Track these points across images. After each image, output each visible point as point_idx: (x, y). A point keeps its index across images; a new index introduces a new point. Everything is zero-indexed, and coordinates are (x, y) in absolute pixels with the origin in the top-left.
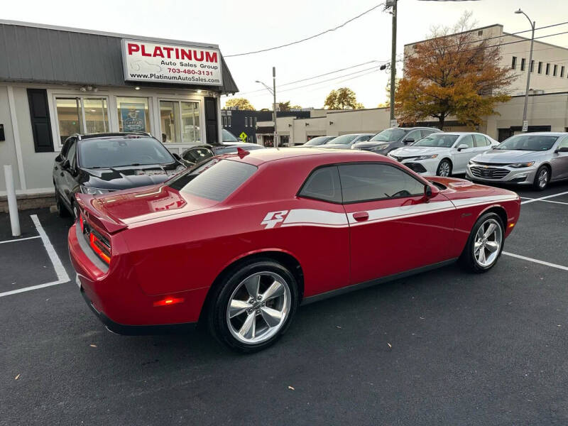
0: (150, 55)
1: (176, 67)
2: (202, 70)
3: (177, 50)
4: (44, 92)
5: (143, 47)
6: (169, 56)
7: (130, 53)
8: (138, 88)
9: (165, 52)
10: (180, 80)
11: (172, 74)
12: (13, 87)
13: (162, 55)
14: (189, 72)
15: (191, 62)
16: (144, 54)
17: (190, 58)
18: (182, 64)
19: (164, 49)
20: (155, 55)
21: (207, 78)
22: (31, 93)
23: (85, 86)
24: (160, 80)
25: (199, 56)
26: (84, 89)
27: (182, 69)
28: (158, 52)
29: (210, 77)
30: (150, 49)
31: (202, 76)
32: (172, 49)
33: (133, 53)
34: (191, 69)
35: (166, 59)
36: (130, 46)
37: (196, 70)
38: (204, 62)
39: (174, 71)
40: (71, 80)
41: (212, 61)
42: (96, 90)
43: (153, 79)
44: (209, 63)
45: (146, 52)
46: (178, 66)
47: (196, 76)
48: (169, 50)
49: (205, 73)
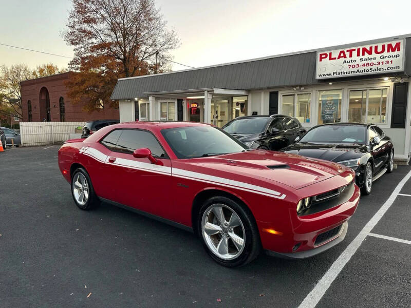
0: (335, 59)
1: (355, 64)
2: (381, 61)
3: (359, 50)
4: (277, 93)
5: (330, 54)
6: (351, 56)
7: (321, 60)
8: (331, 84)
9: (348, 54)
10: (358, 73)
11: (352, 69)
12: (264, 92)
13: (345, 57)
14: (368, 65)
15: (370, 56)
16: (330, 59)
17: (370, 53)
18: (361, 60)
19: (348, 51)
20: (339, 57)
21: (385, 66)
22: (271, 94)
23: (296, 86)
24: (341, 76)
25: (380, 50)
26: (295, 89)
27: (361, 63)
28: (342, 55)
29: (390, 65)
30: (335, 54)
31: (381, 66)
32: (355, 50)
33: (323, 60)
34: (369, 62)
35: (348, 59)
36: (321, 55)
37: (375, 62)
38: (385, 54)
39: (354, 66)
40: (287, 84)
41: (393, 50)
42: (302, 89)
43: (335, 76)
44: (391, 53)
45: (332, 57)
46: (358, 62)
47: (374, 67)
48: (351, 51)
49: (384, 63)
